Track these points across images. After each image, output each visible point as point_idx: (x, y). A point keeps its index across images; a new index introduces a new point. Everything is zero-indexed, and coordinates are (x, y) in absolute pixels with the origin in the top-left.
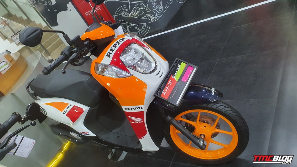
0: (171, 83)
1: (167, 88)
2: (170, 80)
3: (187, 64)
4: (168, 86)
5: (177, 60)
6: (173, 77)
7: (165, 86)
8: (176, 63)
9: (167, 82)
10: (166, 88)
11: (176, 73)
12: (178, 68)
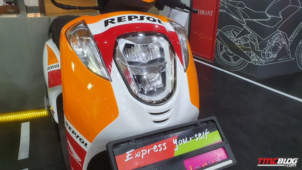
0: (160, 150)
1: (145, 152)
2: (164, 144)
3: (223, 140)
4: (149, 150)
5: (213, 121)
6: (175, 142)
7: (145, 145)
8: (205, 123)
9: (156, 142)
10: (142, 151)
11: (188, 140)
12: (200, 134)
